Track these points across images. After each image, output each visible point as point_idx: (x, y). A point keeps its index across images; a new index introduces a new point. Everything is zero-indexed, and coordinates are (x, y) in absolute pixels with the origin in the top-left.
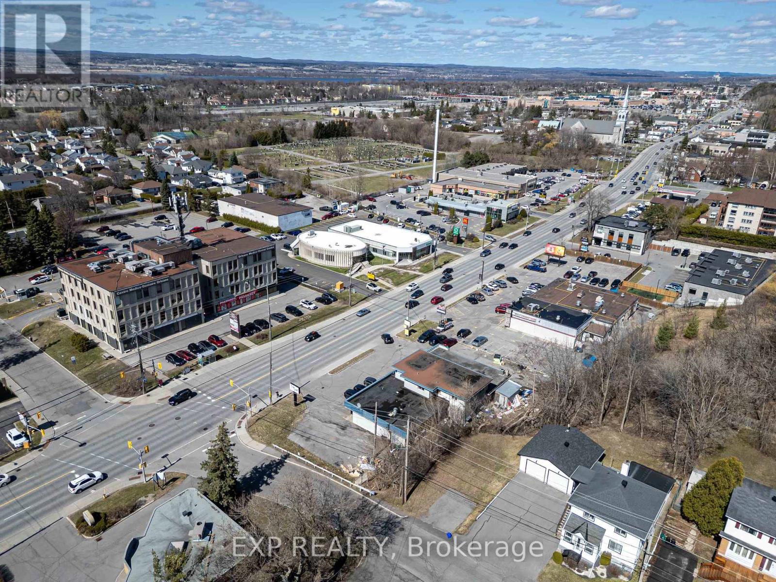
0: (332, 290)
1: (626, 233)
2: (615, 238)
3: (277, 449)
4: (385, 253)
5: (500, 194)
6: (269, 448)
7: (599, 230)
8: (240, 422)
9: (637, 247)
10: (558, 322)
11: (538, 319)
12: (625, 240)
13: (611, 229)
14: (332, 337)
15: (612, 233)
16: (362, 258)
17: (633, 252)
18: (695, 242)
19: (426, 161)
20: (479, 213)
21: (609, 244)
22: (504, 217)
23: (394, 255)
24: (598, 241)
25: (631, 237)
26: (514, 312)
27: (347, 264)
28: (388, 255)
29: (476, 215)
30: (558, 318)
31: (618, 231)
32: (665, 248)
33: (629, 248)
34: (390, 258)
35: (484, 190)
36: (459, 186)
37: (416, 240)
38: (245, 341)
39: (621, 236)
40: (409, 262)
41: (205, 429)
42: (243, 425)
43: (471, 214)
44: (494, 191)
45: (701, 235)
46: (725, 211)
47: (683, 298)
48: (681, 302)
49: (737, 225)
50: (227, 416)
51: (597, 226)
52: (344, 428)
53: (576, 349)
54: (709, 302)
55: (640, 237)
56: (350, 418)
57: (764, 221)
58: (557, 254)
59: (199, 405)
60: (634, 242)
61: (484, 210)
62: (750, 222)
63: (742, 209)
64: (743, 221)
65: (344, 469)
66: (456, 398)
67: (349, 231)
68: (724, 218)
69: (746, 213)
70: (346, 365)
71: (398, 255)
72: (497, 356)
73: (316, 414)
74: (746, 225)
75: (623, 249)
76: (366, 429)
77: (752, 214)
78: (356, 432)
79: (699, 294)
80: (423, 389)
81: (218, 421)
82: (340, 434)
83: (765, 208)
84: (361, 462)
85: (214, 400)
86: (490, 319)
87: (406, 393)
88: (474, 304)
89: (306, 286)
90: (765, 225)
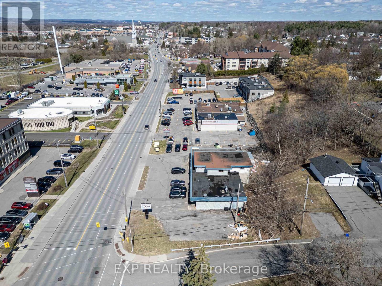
0: (73, 143)
1: (197, 79)
2: (193, 82)
3: (178, 252)
4: (84, 113)
6: (170, 255)
7: (185, 80)
8: (119, 251)
9: (204, 85)
10: (227, 119)
11: (216, 121)
12: (198, 82)
13: (190, 78)
14: (111, 170)
15: (191, 80)
16: (73, 119)
17: (202, 87)
18: (222, 78)
19: (41, 64)
20: (113, 83)
21: (191, 86)
22: (129, 82)
23: (93, 112)
24: (185, 85)
25: (200, 80)
26: (203, 121)
27: (66, 125)
28: (88, 114)
29: (111, 85)
30: (226, 117)
31: (193, 79)
32: (212, 84)
33: (200, 86)
34: (90, 115)
35: (101, 72)
36: (84, 72)
37: (99, 101)
38: (45, 197)
39: (195, 81)
40: (103, 115)
41: (97, 273)
42: (123, 251)
43: (107, 84)
44: (107, 72)
45: (224, 75)
46: (225, 63)
47: (250, 98)
48: (250, 100)
49: (231, 68)
50: (103, 253)
51: (183, 78)
52: (195, 216)
53: (239, 130)
54: (261, 97)
55: (204, 79)
56: (191, 208)
57: (240, 65)
58: (179, 93)
59: (66, 259)
60: (202, 82)
61: (116, 81)
62: (235, 66)
63: (231, 61)
64: (233, 66)
65: (233, 238)
66: (243, 168)
67: (46, 105)
68: (225, 66)
69: (233, 62)
70: (144, 181)
71: (95, 112)
72: (217, 144)
73: (165, 217)
74: (234, 68)
75: (198, 87)
76: (210, 209)
77: (235, 62)
78: (205, 214)
79: (257, 94)
80: (222, 171)
81: (100, 260)
82: (198, 220)
83: (240, 59)
84: (234, 229)
85: (75, 249)
86: (186, 130)
87: (212, 178)
88: (168, 125)
89: (48, 146)
90: (241, 66)
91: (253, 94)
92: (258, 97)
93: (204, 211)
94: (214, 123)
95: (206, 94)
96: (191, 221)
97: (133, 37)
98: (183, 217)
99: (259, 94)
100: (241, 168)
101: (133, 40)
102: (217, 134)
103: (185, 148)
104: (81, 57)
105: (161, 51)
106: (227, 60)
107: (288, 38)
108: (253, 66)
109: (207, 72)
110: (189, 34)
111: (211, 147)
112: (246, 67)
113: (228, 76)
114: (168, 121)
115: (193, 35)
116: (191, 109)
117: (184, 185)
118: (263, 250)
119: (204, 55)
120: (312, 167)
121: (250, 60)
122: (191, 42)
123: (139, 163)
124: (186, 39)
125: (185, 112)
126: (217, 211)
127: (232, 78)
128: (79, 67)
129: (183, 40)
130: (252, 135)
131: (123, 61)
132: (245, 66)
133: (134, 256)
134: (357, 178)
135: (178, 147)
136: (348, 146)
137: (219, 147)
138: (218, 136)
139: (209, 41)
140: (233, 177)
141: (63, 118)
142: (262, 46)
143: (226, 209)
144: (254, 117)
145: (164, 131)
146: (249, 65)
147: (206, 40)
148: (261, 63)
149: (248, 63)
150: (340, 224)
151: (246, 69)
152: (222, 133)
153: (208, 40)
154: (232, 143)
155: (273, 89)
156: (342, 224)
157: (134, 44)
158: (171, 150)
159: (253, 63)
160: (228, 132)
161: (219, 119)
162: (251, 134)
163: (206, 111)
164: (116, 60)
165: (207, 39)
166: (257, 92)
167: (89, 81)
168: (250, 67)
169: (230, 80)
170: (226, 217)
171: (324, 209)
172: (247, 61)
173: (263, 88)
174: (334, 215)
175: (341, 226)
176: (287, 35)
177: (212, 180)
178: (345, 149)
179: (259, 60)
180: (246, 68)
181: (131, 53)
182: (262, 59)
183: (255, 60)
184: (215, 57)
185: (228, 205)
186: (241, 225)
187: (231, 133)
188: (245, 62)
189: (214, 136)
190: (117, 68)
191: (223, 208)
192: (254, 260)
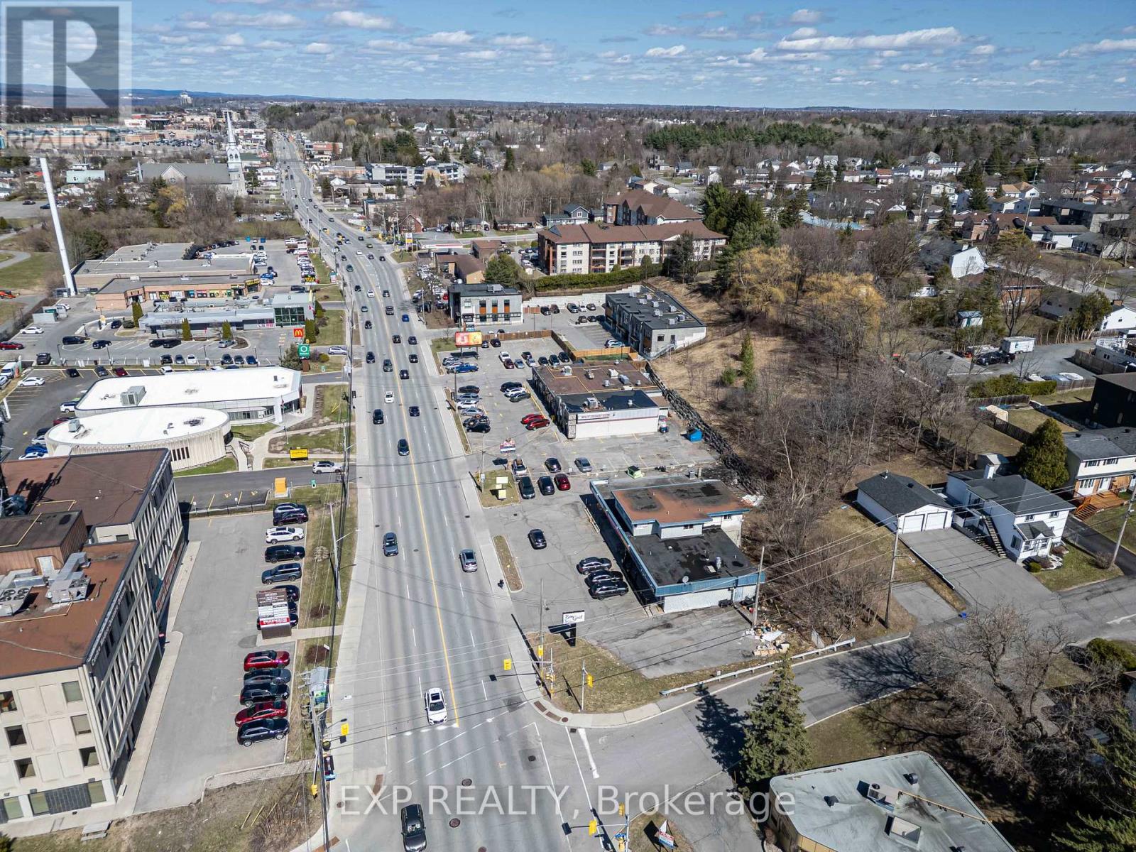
0: (269, 499)
1: (501, 300)
2: (489, 310)
3: (674, 694)
4: (247, 415)
5: (235, 289)
6: (663, 702)
7: (467, 304)
8: (551, 715)
9: (517, 315)
10: (633, 407)
11: (611, 413)
12: (501, 309)
13: (481, 299)
15: (483, 305)
17: (514, 322)
18: (556, 295)
20: (262, 321)
21: (483, 318)
23: (270, 410)
25: (507, 304)
26: (580, 416)
28: (257, 417)
29: (258, 326)
30: (631, 403)
31: (489, 300)
32: (533, 310)
33: (507, 318)
34: (264, 420)
35: (201, 287)
36: (147, 289)
37: (276, 379)
38: (304, 634)
39: (495, 305)
41: (532, 759)
42: (562, 714)
43: (246, 326)
44: (222, 286)
45: (559, 286)
46: (555, 254)
47: (653, 347)
48: (653, 354)
49: (570, 269)
50: (519, 724)
51: (462, 299)
52: (668, 626)
53: (660, 430)
54: (679, 344)
55: (516, 302)
56: (652, 611)
57: (594, 258)
58: (472, 343)
59: (452, 746)
60: (512, 310)
61: (272, 315)
62: (580, 262)
63: (570, 249)
64: (574, 262)
65: (764, 654)
66: (729, 516)
67: (132, 400)
68: (555, 264)
69: (575, 253)
70: (513, 569)
71: (278, 410)
72: (633, 469)
73: (606, 636)
74: (577, 266)
75: (501, 321)
76: (691, 608)
77: (580, 253)
78: (686, 619)
79: (667, 339)
80: (691, 526)
81: (523, 738)
82: (676, 633)
83: (591, 243)
84: (757, 638)
85: (456, 725)
86: (538, 439)
87: (675, 543)
88: (487, 431)
89: (208, 514)
90: (595, 262)
91: (660, 338)
92: (672, 346)
93: (681, 615)
94: (606, 419)
95: (532, 340)
96: (663, 636)
97: (231, 167)
98: (643, 632)
99: (673, 337)
100: (725, 516)
101: (234, 176)
102: (616, 445)
103: (563, 483)
104: (102, 237)
105: (324, 206)
106: (559, 247)
107: (662, 168)
108: (623, 262)
109: (514, 281)
110: (385, 150)
111: (619, 477)
112: (608, 262)
113: (569, 290)
114: (483, 422)
115: (399, 154)
116: (520, 385)
117: (609, 567)
118: (833, 663)
119: (469, 223)
120: (862, 499)
121: (617, 246)
122: (405, 177)
123: (472, 530)
124: (388, 171)
125: (510, 393)
126: (707, 611)
127: (580, 294)
128: (123, 275)
129: (379, 172)
130: (696, 440)
131: (231, 243)
132: (604, 262)
133: (590, 717)
134: (950, 512)
135: (545, 484)
136: (910, 451)
137: (638, 474)
138: (620, 448)
139: (455, 176)
140: (713, 536)
141: (209, 436)
142: (625, 204)
143: (724, 604)
144: (684, 396)
145: (502, 447)
146: (615, 259)
147: (446, 174)
148: (642, 251)
149: (612, 253)
150: (944, 598)
151: (607, 271)
152: (626, 441)
153: (452, 173)
154: (661, 463)
155: (702, 326)
156: (950, 598)
157: (239, 188)
158: (533, 492)
159: (624, 253)
160: (637, 435)
161: (615, 409)
162: (693, 437)
163: (570, 389)
164: (210, 243)
165: (449, 171)
166: (667, 333)
167: (194, 320)
168: (616, 263)
169: (576, 300)
170: (730, 619)
171: (909, 577)
172: (608, 249)
173: (680, 325)
174: (929, 585)
175: (947, 602)
176: (658, 160)
177: (676, 549)
178: (907, 458)
179: (638, 247)
180: (608, 268)
181: (238, 215)
182: (643, 242)
183: (629, 246)
184: (496, 227)
185: (725, 595)
186: (768, 629)
187: (647, 438)
188: (605, 252)
189: (613, 449)
190: (244, 271)
191: (716, 604)
192: (823, 683)
